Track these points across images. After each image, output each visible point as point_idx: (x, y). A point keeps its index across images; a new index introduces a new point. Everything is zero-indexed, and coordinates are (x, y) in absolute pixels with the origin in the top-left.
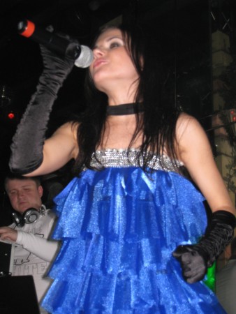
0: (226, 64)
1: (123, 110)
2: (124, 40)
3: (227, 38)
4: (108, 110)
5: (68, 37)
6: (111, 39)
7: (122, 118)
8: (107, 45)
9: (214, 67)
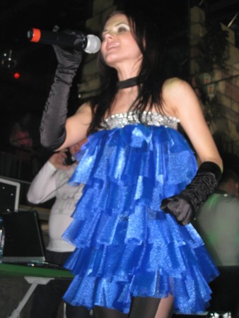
0: (201, 35)
1: (129, 83)
2: (130, 25)
3: (203, 13)
4: (118, 84)
5: (73, 33)
6: (118, 24)
7: (128, 90)
8: (115, 29)
9: (192, 37)
